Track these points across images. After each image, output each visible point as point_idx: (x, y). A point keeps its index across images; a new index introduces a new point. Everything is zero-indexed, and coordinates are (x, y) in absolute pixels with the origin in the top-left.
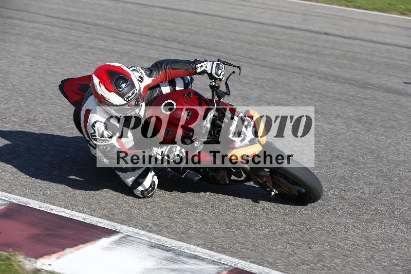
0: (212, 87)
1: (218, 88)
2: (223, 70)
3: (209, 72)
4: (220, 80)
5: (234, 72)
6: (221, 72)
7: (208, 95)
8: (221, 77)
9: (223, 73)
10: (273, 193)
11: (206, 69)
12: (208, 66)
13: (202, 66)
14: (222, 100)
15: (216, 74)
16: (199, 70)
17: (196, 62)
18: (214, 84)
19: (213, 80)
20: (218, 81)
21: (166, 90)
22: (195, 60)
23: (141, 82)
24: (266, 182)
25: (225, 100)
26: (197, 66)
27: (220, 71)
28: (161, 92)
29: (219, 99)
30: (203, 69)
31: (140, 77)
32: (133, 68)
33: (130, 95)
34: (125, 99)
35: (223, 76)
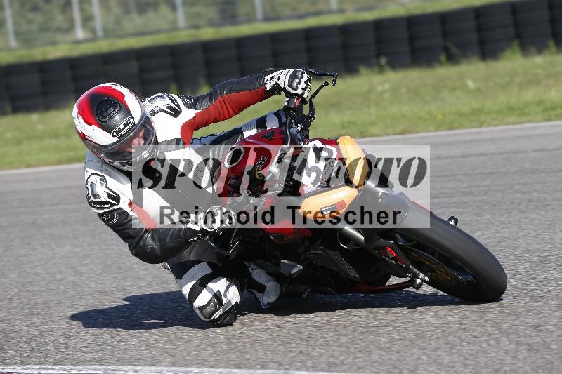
2: (303, 80)
12: (281, 78)
23: (174, 116)
30: (273, 82)
31: (171, 108)
33: (122, 126)
34: (115, 134)
35: (304, 89)
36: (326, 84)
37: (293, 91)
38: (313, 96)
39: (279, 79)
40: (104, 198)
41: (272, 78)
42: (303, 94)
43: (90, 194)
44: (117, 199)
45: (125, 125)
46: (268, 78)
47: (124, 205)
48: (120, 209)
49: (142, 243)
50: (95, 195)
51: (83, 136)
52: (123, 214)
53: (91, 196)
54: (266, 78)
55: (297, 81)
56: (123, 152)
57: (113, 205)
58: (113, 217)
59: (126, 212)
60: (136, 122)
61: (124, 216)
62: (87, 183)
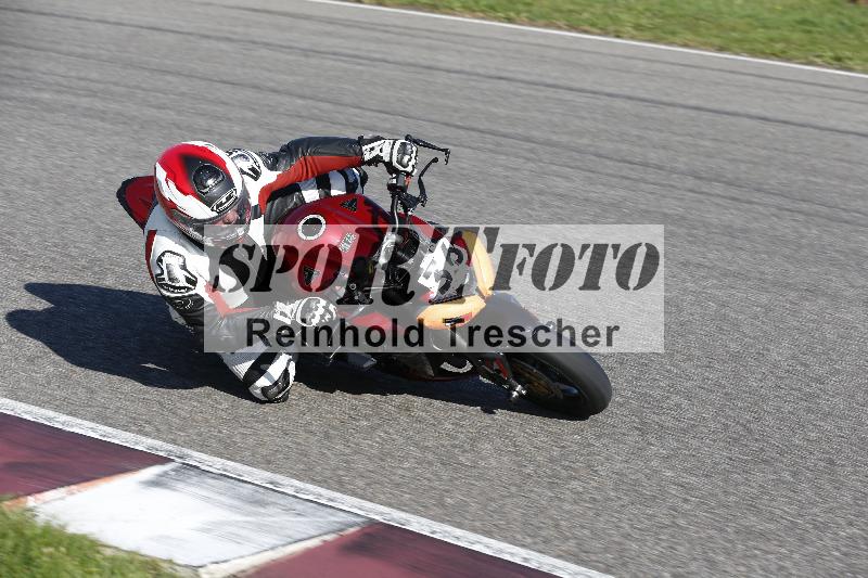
0: (391, 187)
1: (404, 189)
3: (387, 159)
4: (409, 174)
5: (435, 160)
6: (410, 160)
7: (385, 202)
8: (409, 169)
9: (413, 161)
10: (515, 394)
11: (381, 154)
12: (385, 149)
13: (372, 149)
14: (410, 213)
15: (400, 162)
16: (367, 157)
17: (361, 141)
18: (394, 181)
20: (403, 178)
21: (311, 195)
22: (361, 138)
23: (256, 179)
24: (499, 371)
25: (417, 211)
26: (364, 148)
27: (406, 158)
28: (302, 199)
29: (406, 211)
30: (374, 154)
31: (253, 169)
32: (239, 152)
33: (224, 200)
34: (215, 208)
35: (414, 166)
38: (421, 175)
39: (381, 150)
40: (183, 283)
42: (412, 171)
43: (165, 276)
44: (192, 282)
45: (227, 199)
46: (367, 148)
47: (201, 290)
48: (196, 294)
50: (173, 279)
52: (199, 301)
53: (167, 279)
55: (408, 156)
57: (189, 289)
58: (187, 303)
59: (202, 298)
61: (200, 303)
62: (160, 260)
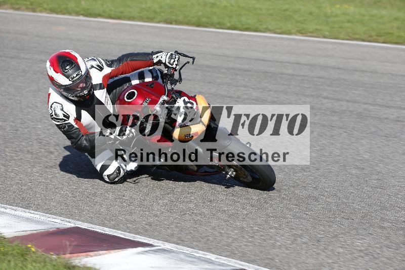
2: (176, 60)
3: (164, 62)
4: (173, 69)
6: (174, 61)
8: (174, 66)
9: (176, 62)
12: (163, 57)
14: (173, 87)
15: (169, 63)
17: (152, 53)
19: (167, 69)
27: (172, 60)
30: (158, 59)
32: (93, 58)
33: (75, 75)
34: (71, 79)
35: (176, 65)
36: (188, 62)
37: (170, 66)
38: (181, 69)
39: (161, 57)
40: (61, 117)
41: (157, 57)
42: (176, 67)
43: (53, 114)
44: (68, 117)
45: (77, 75)
46: (155, 56)
47: (71, 121)
48: (69, 123)
49: (79, 142)
50: (56, 115)
51: (52, 79)
52: (71, 126)
53: (54, 115)
54: (154, 56)
55: (173, 60)
56: (73, 90)
57: (65, 120)
58: (65, 127)
59: (72, 125)
60: (83, 74)
61: (71, 127)
62: (51, 107)
